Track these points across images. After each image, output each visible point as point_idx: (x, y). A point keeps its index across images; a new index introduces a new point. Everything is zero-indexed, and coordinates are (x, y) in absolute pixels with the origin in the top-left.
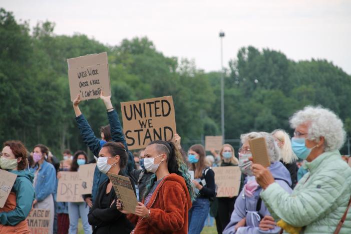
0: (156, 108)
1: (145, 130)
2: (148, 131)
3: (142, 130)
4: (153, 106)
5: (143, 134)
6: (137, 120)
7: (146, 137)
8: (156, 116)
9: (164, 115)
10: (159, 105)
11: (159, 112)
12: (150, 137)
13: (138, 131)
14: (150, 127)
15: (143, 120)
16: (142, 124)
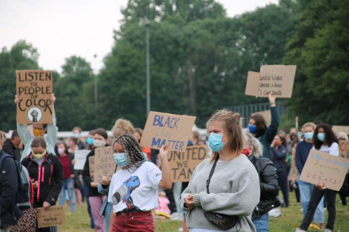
0: (193, 153)
1: (181, 169)
2: (183, 170)
3: (178, 169)
4: (191, 152)
5: (178, 172)
6: (175, 162)
7: (181, 174)
8: (193, 159)
9: (199, 159)
10: (196, 151)
11: (196, 156)
12: (184, 174)
13: (175, 169)
14: (185, 166)
15: (181, 161)
16: (179, 164)
